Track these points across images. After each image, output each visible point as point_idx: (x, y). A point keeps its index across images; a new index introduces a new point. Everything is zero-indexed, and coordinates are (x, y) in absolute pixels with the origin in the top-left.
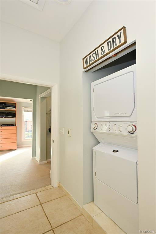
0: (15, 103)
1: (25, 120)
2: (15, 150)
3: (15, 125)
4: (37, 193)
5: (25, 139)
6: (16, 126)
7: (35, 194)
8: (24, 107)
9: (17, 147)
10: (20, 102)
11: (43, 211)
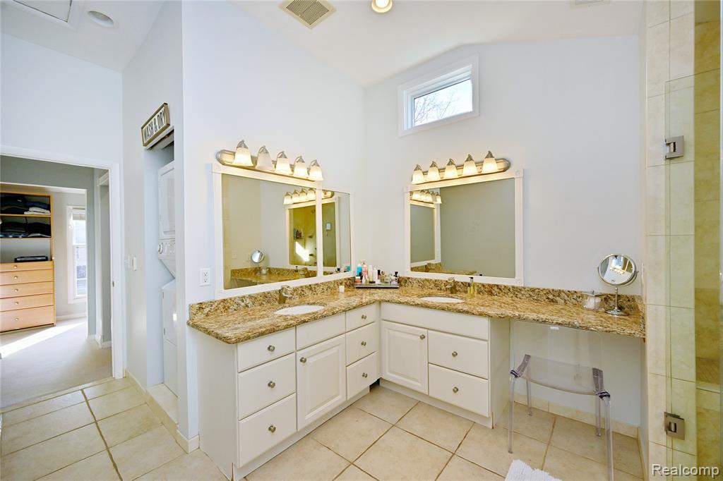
0: (49, 197)
1: (75, 243)
2: (52, 325)
3: (49, 258)
4: (84, 390)
5: (77, 296)
6: (51, 260)
7: (80, 392)
8: (71, 207)
9: (57, 321)
10: (61, 194)
11: (99, 433)
